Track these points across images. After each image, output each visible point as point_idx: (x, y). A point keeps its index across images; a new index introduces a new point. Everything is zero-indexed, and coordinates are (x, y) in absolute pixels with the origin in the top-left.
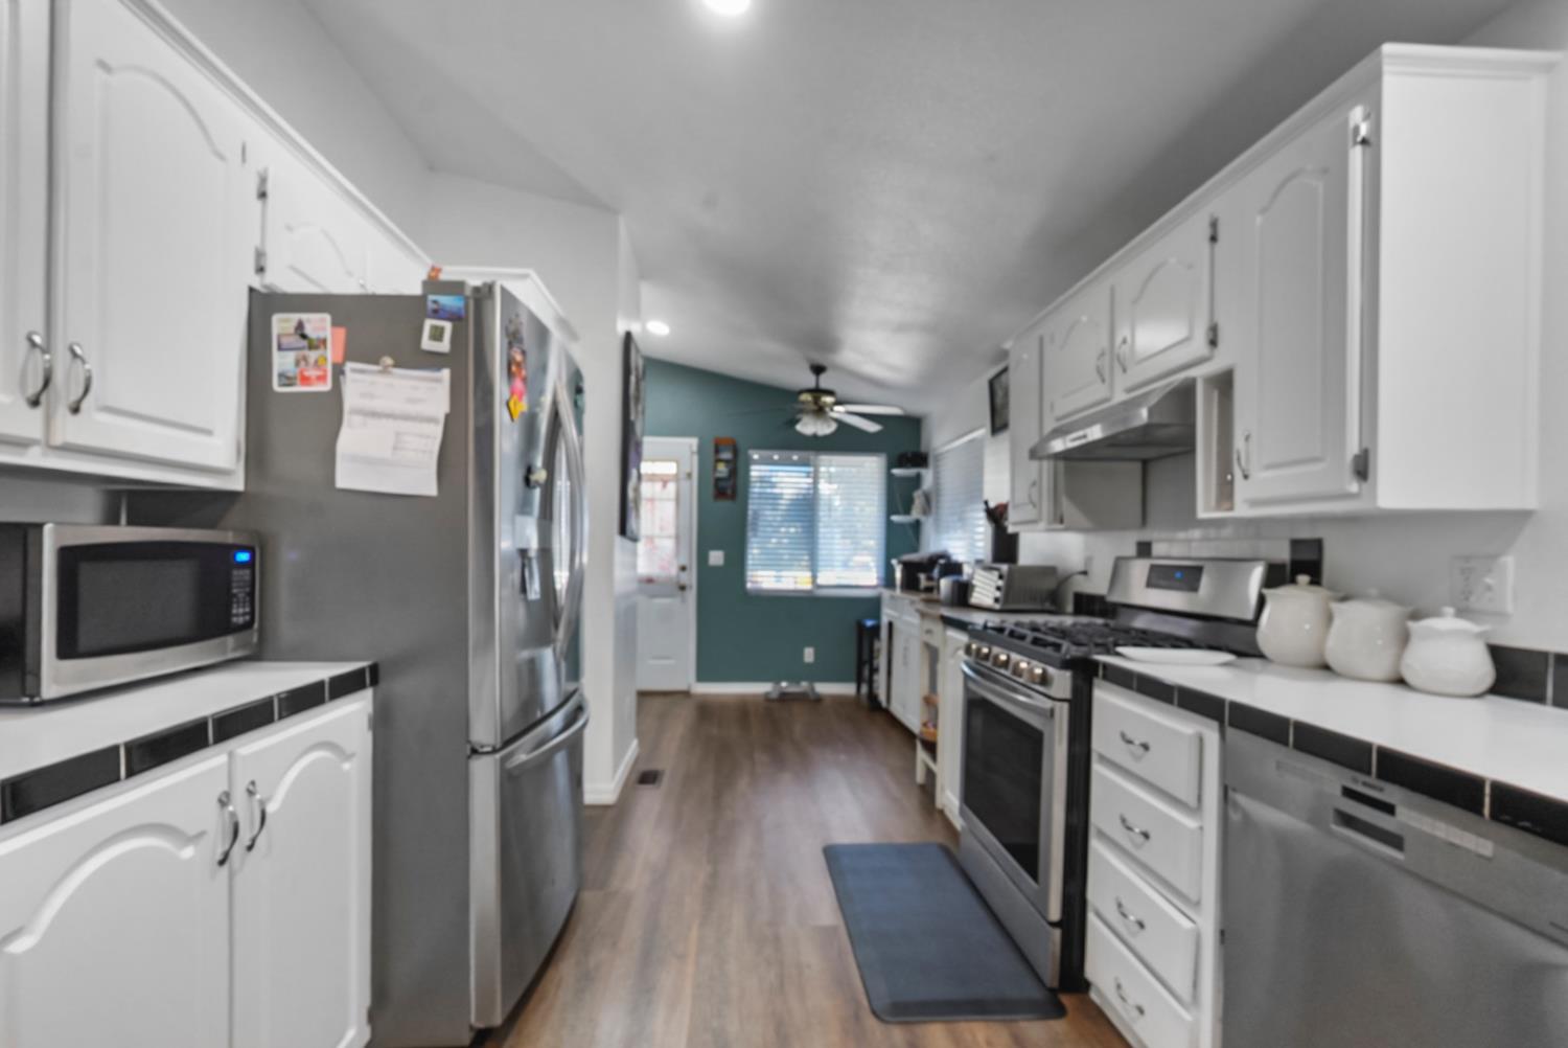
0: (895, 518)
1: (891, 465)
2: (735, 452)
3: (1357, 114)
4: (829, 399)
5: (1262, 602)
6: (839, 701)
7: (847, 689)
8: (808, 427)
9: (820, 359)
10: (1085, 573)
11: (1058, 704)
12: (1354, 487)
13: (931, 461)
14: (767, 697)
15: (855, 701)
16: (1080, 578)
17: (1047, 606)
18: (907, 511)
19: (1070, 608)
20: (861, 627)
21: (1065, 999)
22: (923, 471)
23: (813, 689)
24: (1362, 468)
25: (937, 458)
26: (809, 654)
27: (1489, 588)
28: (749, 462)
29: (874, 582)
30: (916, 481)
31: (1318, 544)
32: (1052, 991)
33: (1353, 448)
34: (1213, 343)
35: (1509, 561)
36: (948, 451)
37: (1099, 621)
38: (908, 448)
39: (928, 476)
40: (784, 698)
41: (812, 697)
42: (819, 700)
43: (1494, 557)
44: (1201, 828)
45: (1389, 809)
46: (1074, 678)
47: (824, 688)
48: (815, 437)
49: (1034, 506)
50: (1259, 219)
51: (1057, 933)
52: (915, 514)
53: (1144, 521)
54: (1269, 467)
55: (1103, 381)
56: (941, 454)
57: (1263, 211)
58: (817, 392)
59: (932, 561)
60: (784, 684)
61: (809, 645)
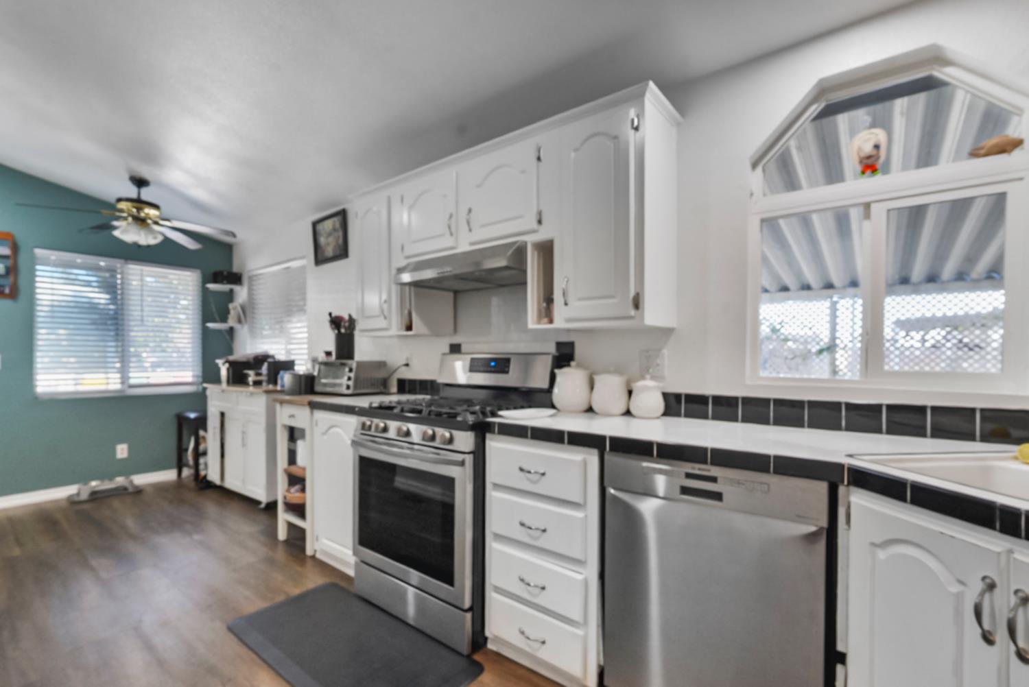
0: (210, 325)
1: (205, 280)
2: (15, 248)
3: (632, 113)
4: (152, 212)
5: (553, 378)
6: (160, 488)
7: (169, 475)
8: (126, 233)
9: (145, 172)
10: (407, 365)
11: (466, 456)
12: (633, 312)
13: (245, 280)
14: (72, 501)
15: (179, 484)
16: (404, 368)
17: (381, 389)
18: (224, 319)
19: (394, 389)
20: (181, 420)
21: (477, 657)
22: (236, 288)
23: (131, 482)
24: (637, 303)
25: (251, 278)
26: (122, 451)
27: (658, 365)
28: (34, 261)
29: (190, 379)
30: (230, 296)
31: (571, 345)
32: (469, 657)
33: (632, 293)
34: (540, 222)
35: (665, 352)
36: (261, 274)
37: (428, 397)
38: (221, 267)
39: (241, 293)
40: (95, 496)
41: (131, 490)
42: (139, 491)
43: (660, 350)
44: (586, 516)
45: (713, 480)
46: (476, 437)
47: (140, 480)
48: (136, 246)
49: (385, 318)
50: (573, 155)
51: (469, 616)
52: (232, 322)
53: (455, 330)
54: (580, 299)
55: (452, 235)
56: (255, 276)
57: (576, 150)
58: (139, 202)
59: (259, 360)
60: (94, 483)
61: (121, 442)
